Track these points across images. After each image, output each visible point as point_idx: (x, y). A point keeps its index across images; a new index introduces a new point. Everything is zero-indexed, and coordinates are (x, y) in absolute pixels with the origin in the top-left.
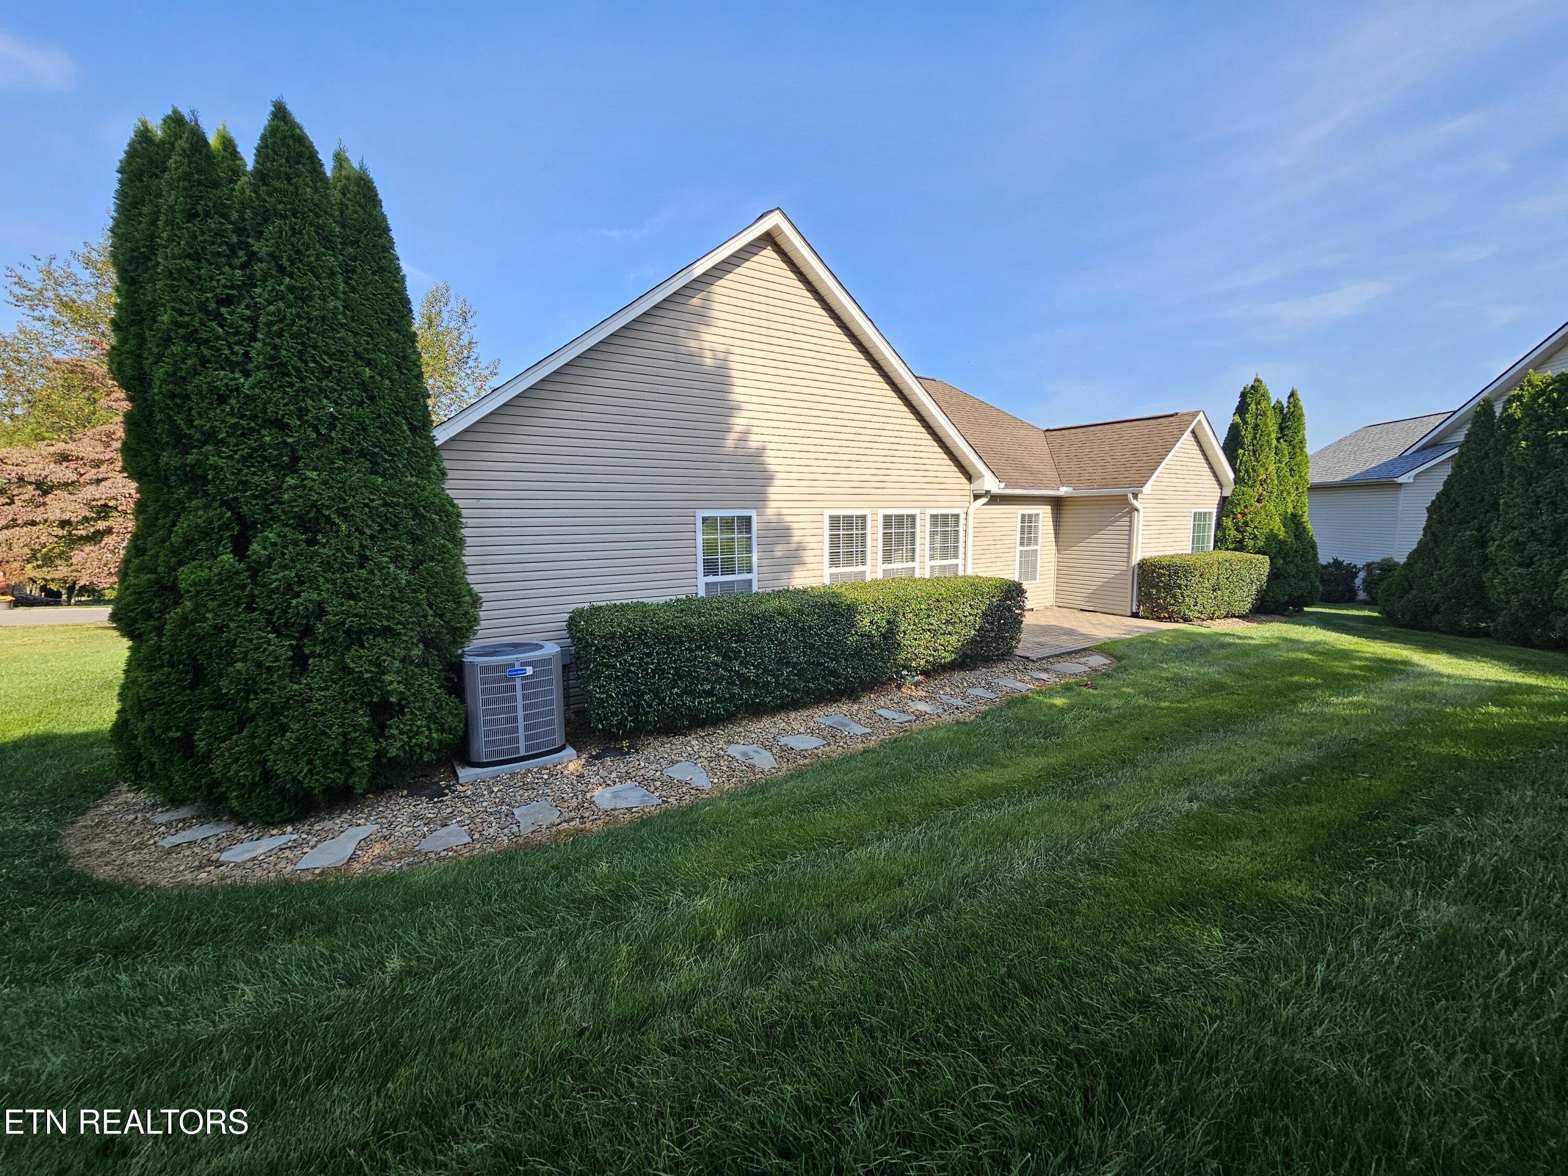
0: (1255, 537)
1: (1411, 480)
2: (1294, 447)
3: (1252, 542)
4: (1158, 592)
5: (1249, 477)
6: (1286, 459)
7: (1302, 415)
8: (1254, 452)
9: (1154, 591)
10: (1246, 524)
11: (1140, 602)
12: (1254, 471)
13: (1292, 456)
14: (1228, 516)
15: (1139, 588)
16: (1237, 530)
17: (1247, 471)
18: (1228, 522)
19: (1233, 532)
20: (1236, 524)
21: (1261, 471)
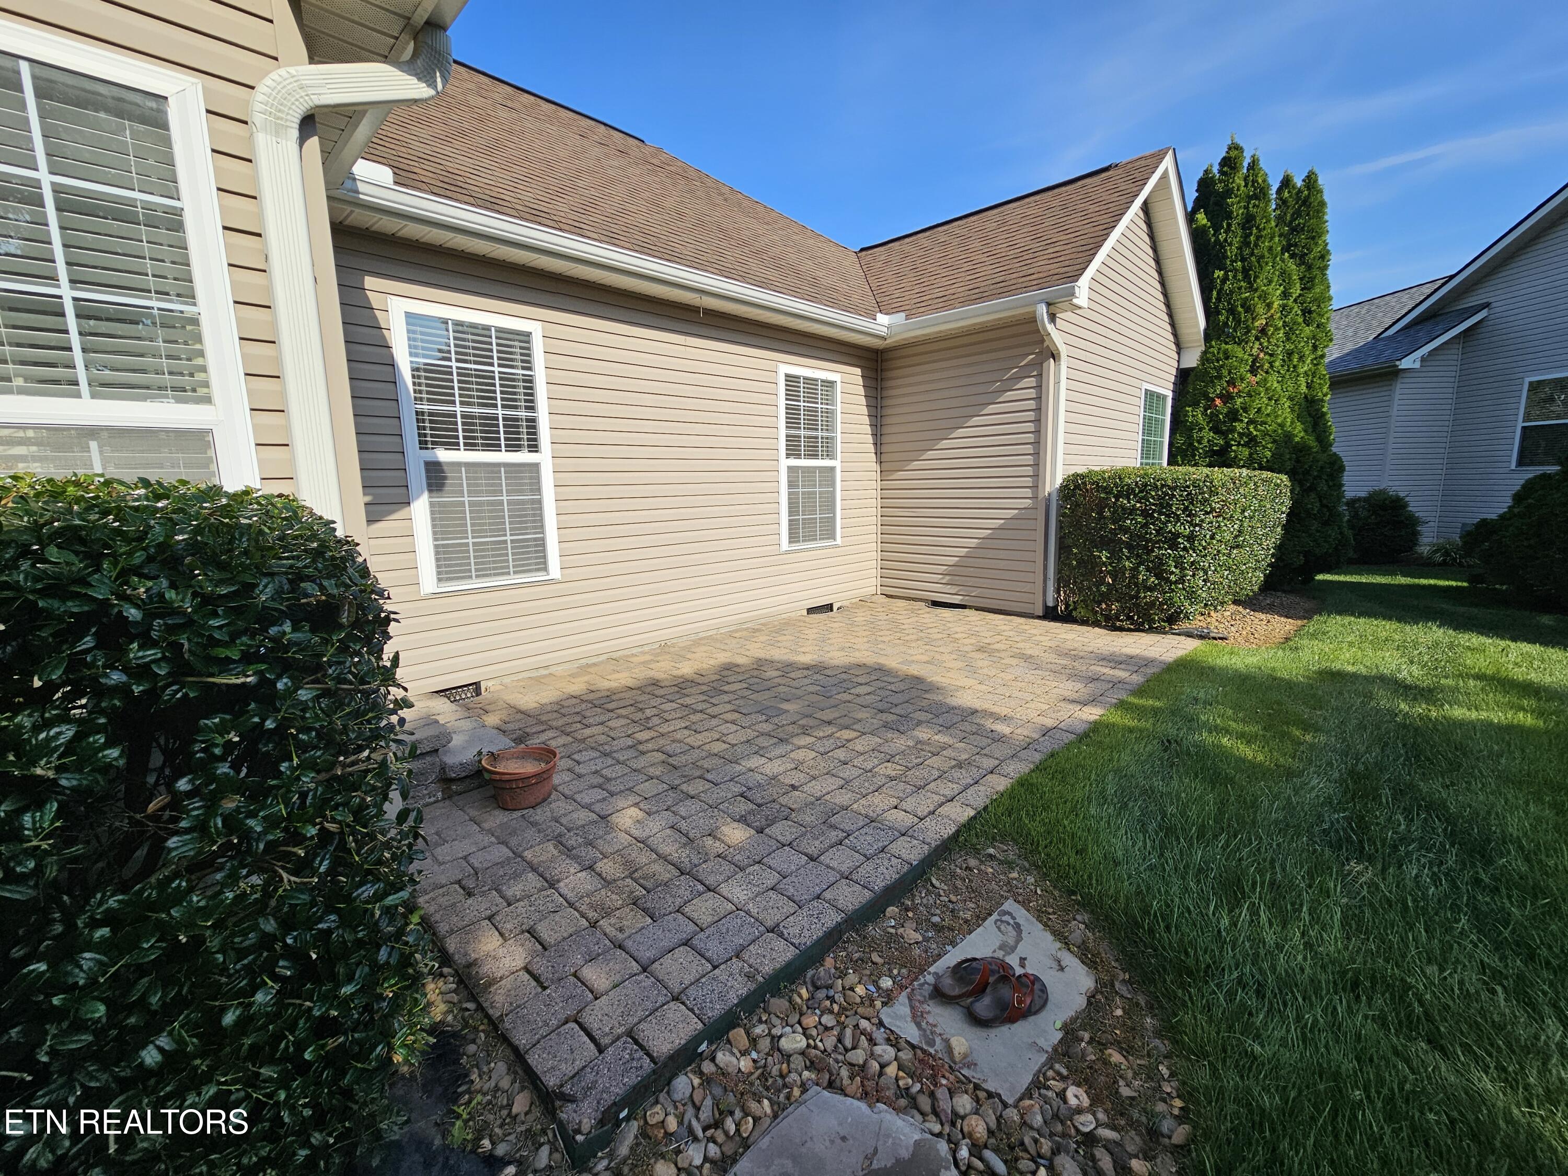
0: (1252, 442)
1: (1417, 365)
2: (1309, 267)
3: (1246, 452)
4: (1115, 555)
5: (1238, 322)
6: (1296, 291)
7: (1323, 204)
8: (1245, 271)
9: (1104, 556)
10: (1233, 416)
11: (1061, 582)
12: (1248, 309)
13: (1308, 284)
14: (1195, 404)
15: (1063, 548)
16: (1216, 430)
17: (1232, 311)
18: (1196, 415)
19: (1208, 435)
20: (1213, 418)
21: (1260, 309)
